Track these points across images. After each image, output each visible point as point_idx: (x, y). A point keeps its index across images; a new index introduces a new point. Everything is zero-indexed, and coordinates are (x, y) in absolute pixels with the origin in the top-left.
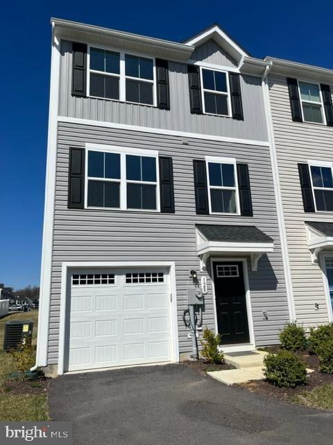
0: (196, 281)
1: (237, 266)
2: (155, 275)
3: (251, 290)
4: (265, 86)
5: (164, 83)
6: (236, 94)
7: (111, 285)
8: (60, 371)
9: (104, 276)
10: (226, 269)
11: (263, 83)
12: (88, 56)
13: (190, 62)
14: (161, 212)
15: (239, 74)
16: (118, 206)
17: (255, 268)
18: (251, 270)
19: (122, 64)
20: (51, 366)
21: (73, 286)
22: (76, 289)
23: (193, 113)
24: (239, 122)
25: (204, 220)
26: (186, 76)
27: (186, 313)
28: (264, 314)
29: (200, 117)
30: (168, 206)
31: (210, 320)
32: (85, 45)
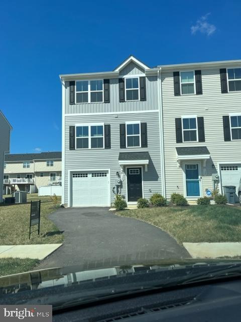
0: (119, 176)
2: (103, 174)
3: (144, 181)
4: (159, 81)
5: (107, 91)
6: (143, 88)
7: (86, 178)
8: (69, 206)
9: (84, 174)
10: (134, 171)
11: (158, 79)
12: (76, 86)
13: (120, 77)
14: (105, 148)
15: (145, 77)
16: (88, 147)
17: (146, 170)
19: (89, 86)
20: (66, 204)
22: (74, 179)
23: (120, 102)
24: (144, 102)
25: (123, 150)
26: (118, 85)
27: (114, 188)
28: (150, 190)
29: (124, 103)
30: (108, 146)
31: (125, 191)
32: (74, 82)
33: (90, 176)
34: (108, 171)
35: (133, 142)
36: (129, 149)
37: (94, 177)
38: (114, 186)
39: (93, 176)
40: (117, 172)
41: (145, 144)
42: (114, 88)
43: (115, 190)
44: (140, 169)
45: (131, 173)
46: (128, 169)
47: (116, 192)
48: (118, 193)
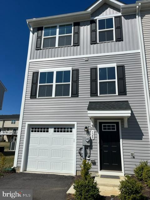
1: (115, 125)
3: (122, 139)
4: (138, 18)
5: (77, 33)
6: (119, 28)
7: (47, 133)
8: (21, 170)
9: (44, 128)
10: (108, 126)
11: (137, 16)
13: (92, 19)
14: (71, 97)
15: (122, 16)
17: (126, 126)
18: (124, 127)
19: (58, 30)
20: (19, 167)
21: (31, 133)
22: (32, 134)
23: (91, 44)
24: (120, 42)
25: (94, 99)
26: (89, 27)
27: (81, 149)
28: (132, 154)
29: (95, 45)
30: (75, 94)
31: (96, 154)
32: (43, 27)
33: (51, 130)
34: (74, 125)
35: (108, 89)
36: (101, 98)
37: (57, 133)
38: (81, 146)
39: (55, 131)
40: (86, 128)
41: (123, 92)
42: (85, 31)
43: (83, 152)
44: (117, 123)
45: (105, 129)
46: (101, 123)
47: (83, 155)
48: (86, 156)
